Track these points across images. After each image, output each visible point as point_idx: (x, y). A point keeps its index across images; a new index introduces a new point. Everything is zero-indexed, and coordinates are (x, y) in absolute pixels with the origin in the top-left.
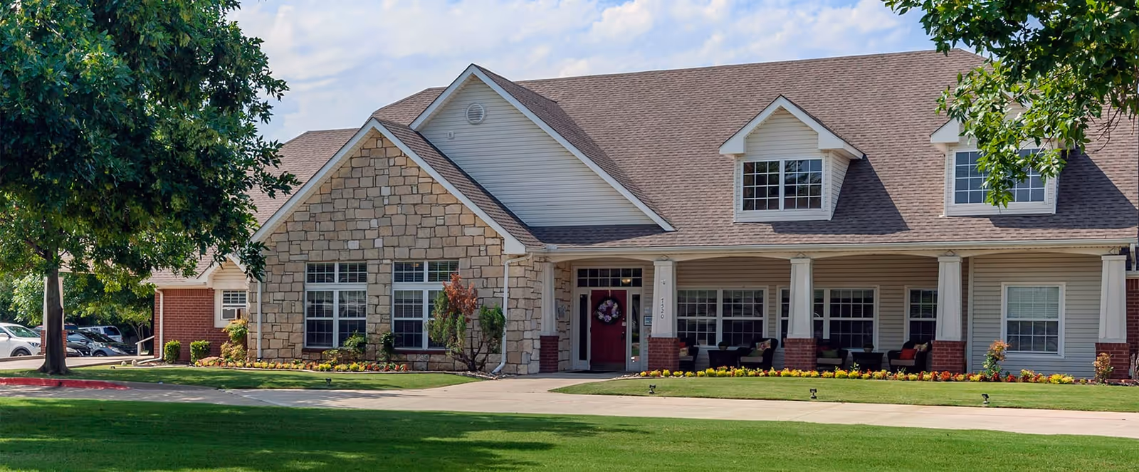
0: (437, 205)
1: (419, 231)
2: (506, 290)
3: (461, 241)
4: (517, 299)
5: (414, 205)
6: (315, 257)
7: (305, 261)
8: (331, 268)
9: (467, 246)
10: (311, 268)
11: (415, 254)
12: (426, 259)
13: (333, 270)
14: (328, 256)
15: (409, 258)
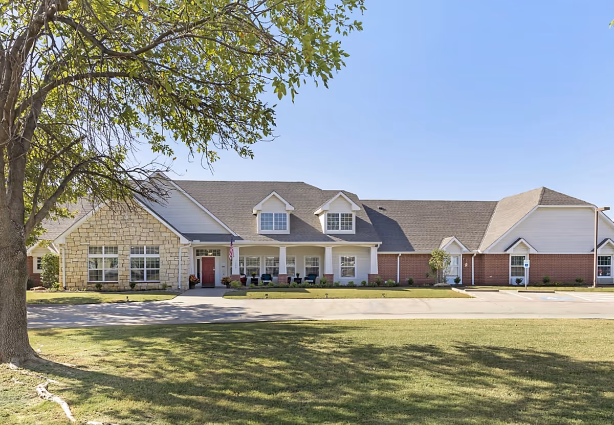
0: (150, 223)
1: (142, 234)
2: (180, 257)
3: (161, 238)
4: (185, 261)
5: (140, 223)
6: (93, 244)
7: (88, 245)
8: (101, 248)
9: (163, 240)
10: (90, 248)
11: (140, 243)
12: (145, 245)
13: (102, 249)
14: (100, 243)
15: (138, 245)
